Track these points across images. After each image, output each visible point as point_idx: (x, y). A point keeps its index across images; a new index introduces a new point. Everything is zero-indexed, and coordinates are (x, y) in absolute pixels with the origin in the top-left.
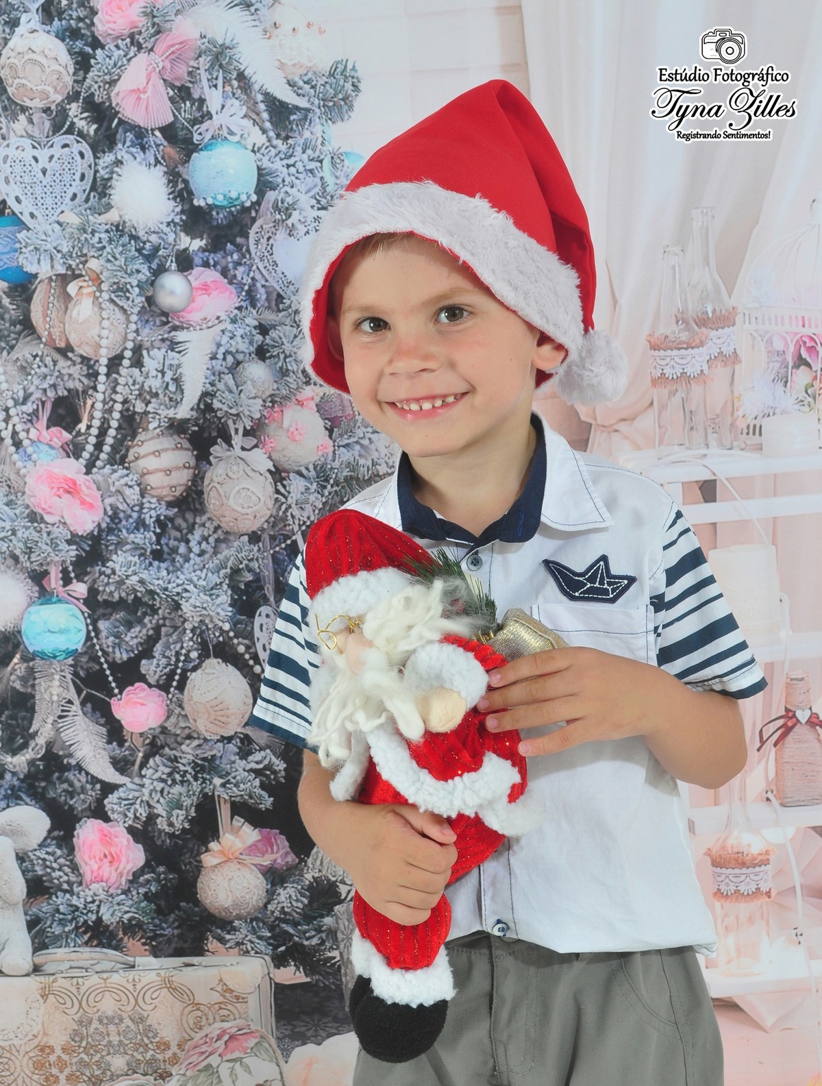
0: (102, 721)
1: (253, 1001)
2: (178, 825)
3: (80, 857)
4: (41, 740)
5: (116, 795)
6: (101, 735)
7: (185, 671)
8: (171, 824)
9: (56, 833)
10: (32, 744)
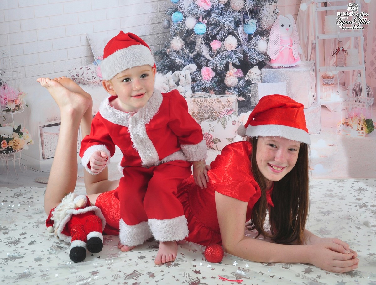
0: (208, 47)
1: (234, 104)
2: (222, 68)
3: (202, 74)
4: (196, 51)
5: (210, 62)
6: (208, 50)
7: (225, 37)
8: (220, 68)
9: (198, 69)
10: (195, 51)
